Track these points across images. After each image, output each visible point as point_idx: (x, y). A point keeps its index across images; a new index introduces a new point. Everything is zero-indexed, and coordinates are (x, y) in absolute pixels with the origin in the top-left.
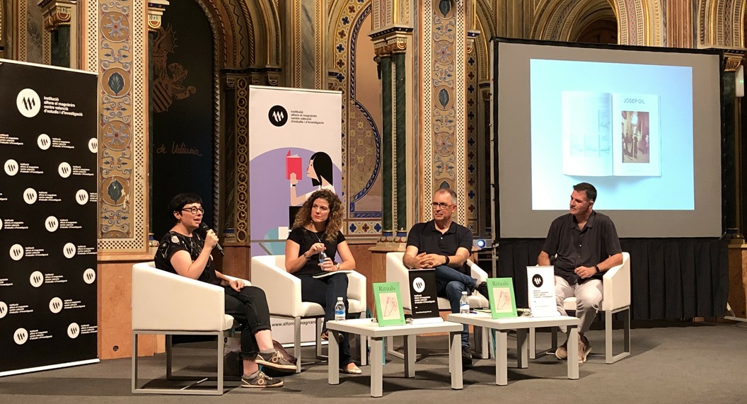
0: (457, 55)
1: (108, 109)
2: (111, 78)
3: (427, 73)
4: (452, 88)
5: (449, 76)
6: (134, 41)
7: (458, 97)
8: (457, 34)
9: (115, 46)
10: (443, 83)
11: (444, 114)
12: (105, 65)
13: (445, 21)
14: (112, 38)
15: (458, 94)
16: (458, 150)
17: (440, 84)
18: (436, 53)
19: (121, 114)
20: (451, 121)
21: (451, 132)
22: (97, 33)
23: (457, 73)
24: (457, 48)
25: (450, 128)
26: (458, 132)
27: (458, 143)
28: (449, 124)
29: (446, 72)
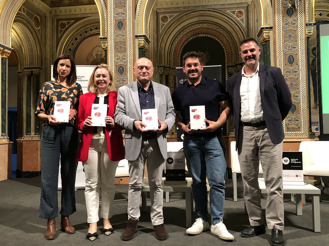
0: (299, 36)
1: (118, 81)
2: (119, 68)
3: (280, 48)
4: (297, 54)
5: (294, 48)
6: (128, 52)
7: (300, 59)
8: (299, 25)
9: (120, 55)
10: (291, 52)
11: (291, 68)
12: (117, 63)
13: (290, 20)
14: (119, 52)
15: (300, 57)
16: (301, 87)
17: (288, 53)
18: (285, 37)
19: (123, 83)
20: (295, 72)
21: (296, 78)
22: (113, 51)
23: (300, 45)
24: (299, 32)
25: (295, 75)
26: (301, 77)
27: (301, 83)
28: (295, 73)
29: (292, 46)
